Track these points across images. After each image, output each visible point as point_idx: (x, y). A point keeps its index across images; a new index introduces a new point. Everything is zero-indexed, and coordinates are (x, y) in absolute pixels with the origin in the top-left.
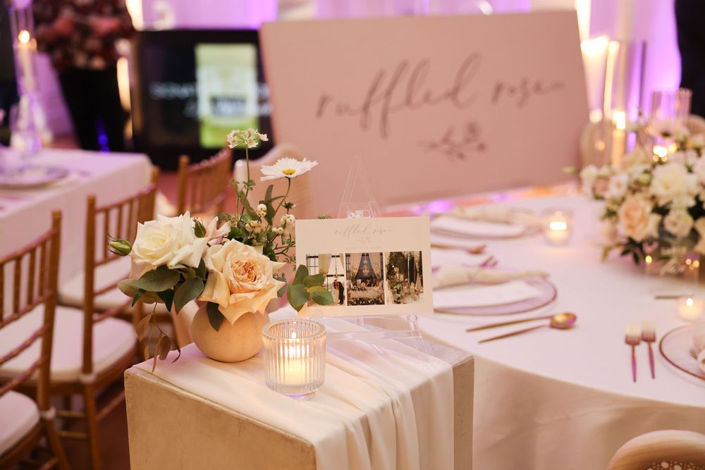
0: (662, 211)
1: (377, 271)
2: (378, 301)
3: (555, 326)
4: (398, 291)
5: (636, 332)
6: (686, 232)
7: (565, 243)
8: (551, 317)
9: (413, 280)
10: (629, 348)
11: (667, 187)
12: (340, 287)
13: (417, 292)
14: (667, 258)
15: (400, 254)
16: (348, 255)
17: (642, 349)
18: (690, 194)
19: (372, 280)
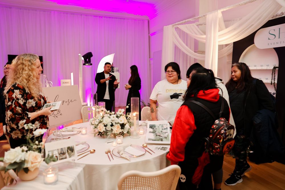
0: (106, 126)
1: (64, 152)
2: (66, 158)
3: (91, 153)
4: (70, 155)
5: (107, 151)
6: (110, 129)
7: (86, 134)
8: (90, 151)
9: (72, 152)
10: (106, 154)
11: (106, 122)
12: (57, 157)
13: (74, 154)
14: (108, 135)
15: (69, 147)
16: (58, 149)
17: (109, 154)
18: (110, 122)
19: (64, 154)
